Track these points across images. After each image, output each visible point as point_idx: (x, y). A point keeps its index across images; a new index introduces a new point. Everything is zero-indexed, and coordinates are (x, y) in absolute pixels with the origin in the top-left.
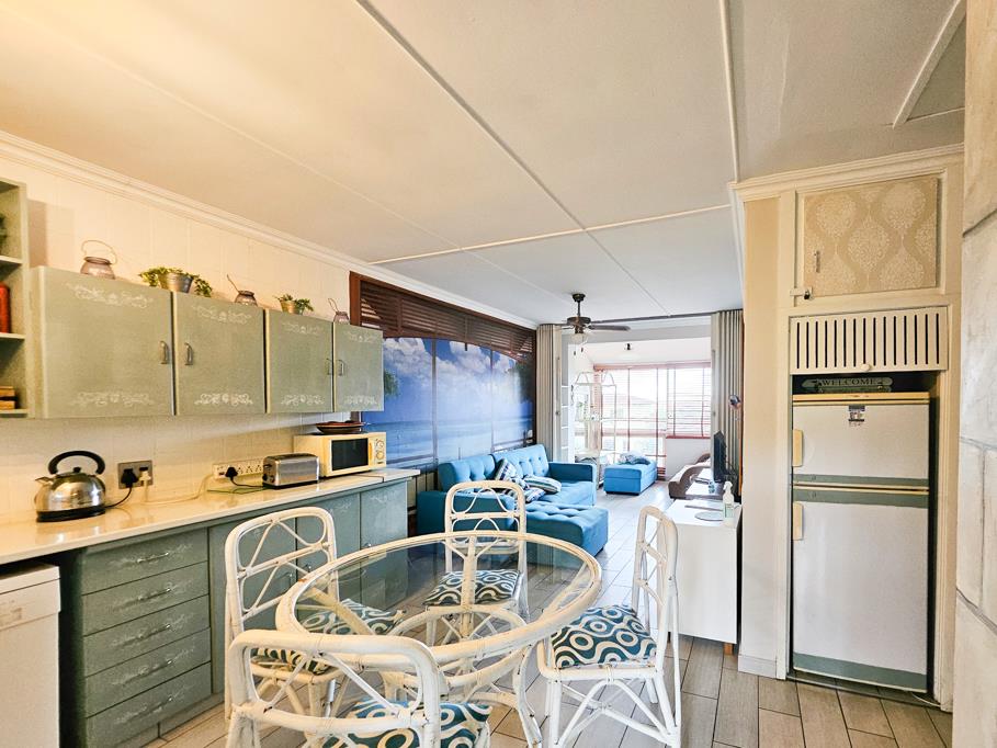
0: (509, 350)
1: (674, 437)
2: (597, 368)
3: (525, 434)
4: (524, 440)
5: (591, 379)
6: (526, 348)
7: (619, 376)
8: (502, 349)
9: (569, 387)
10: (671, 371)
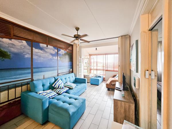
0: (64, 49)
1: (107, 70)
2: (90, 55)
3: (69, 70)
4: (69, 72)
5: (88, 57)
6: (70, 48)
7: (95, 57)
8: (62, 48)
9: (82, 59)
10: (106, 56)
